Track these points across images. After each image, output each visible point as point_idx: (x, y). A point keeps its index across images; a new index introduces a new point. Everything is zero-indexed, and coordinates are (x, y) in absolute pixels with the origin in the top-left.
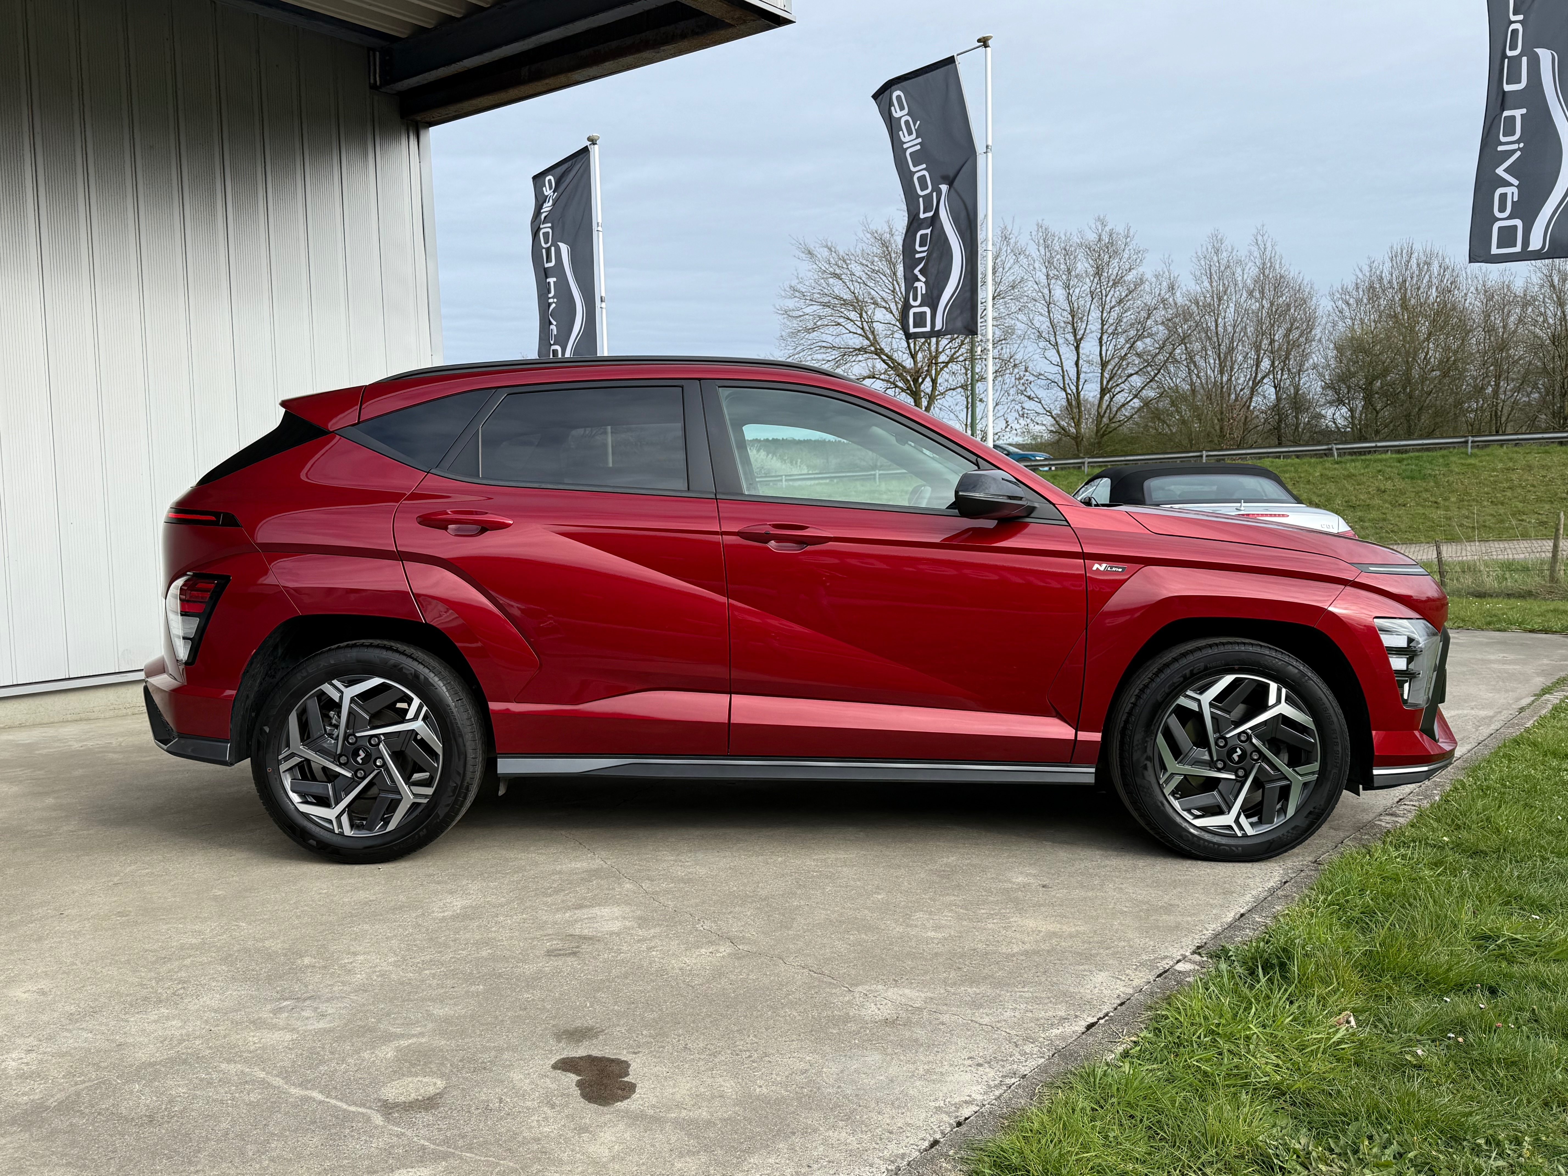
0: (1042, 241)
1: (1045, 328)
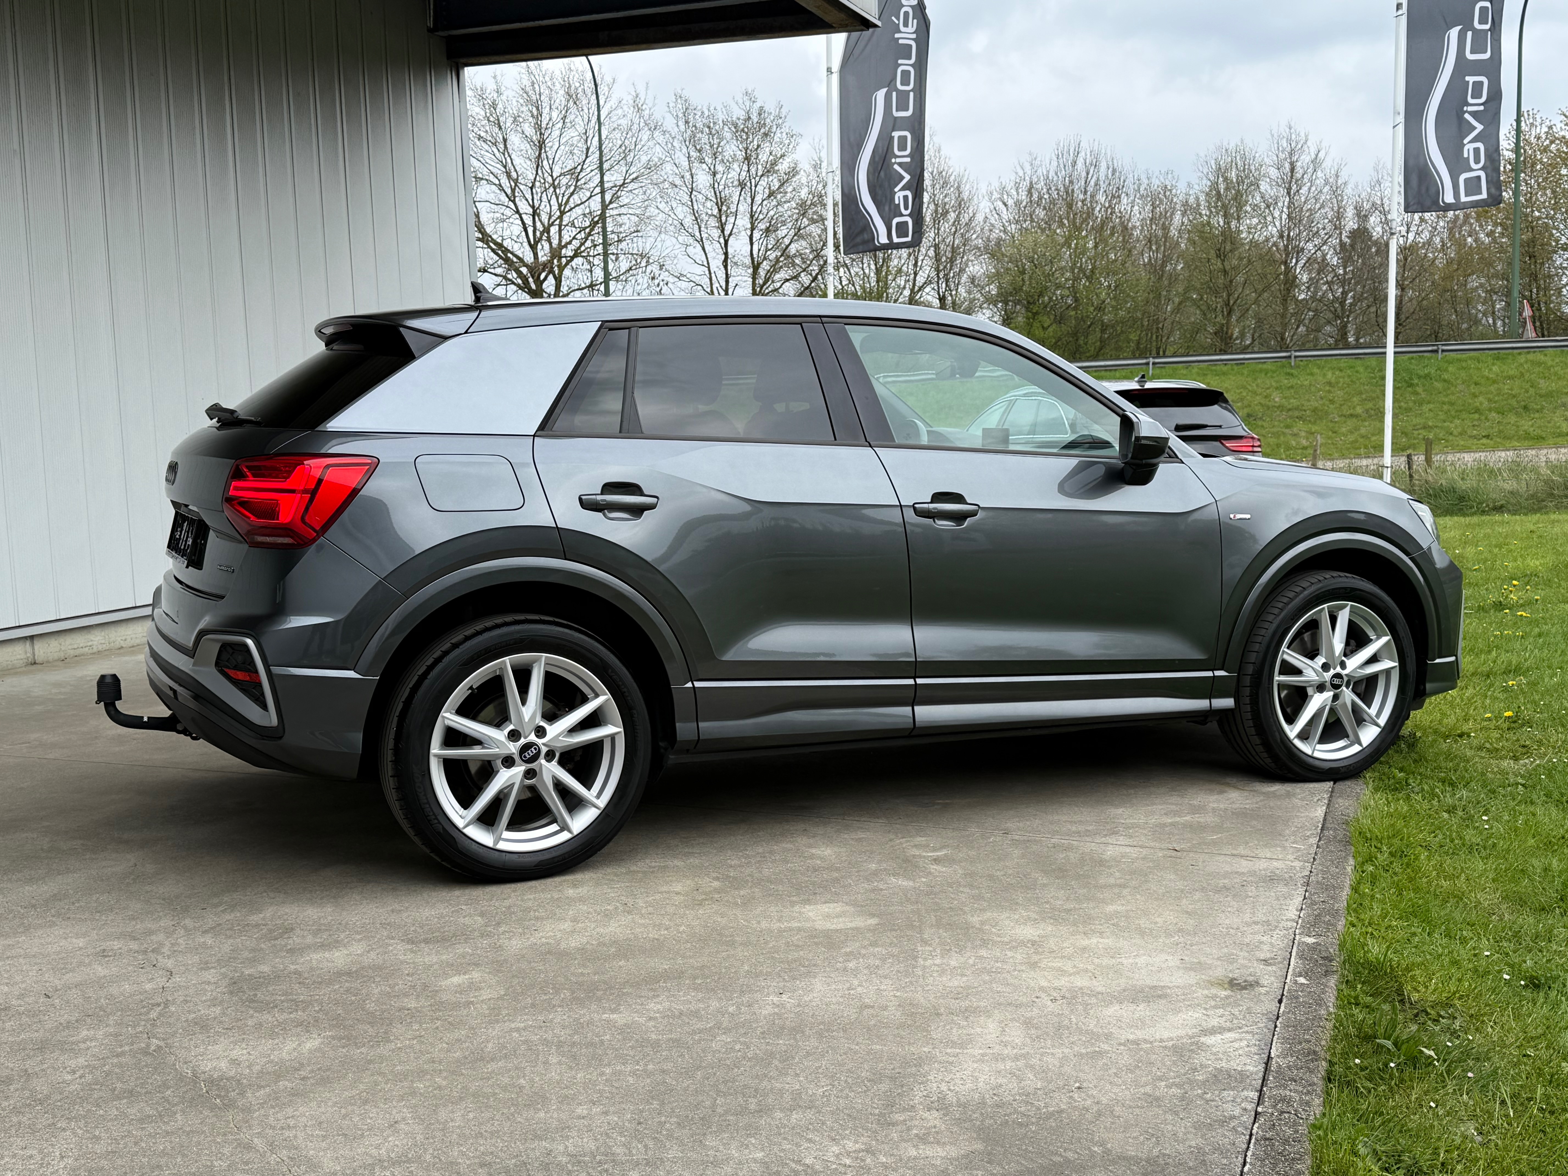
0: (681, 115)
1: (689, 221)
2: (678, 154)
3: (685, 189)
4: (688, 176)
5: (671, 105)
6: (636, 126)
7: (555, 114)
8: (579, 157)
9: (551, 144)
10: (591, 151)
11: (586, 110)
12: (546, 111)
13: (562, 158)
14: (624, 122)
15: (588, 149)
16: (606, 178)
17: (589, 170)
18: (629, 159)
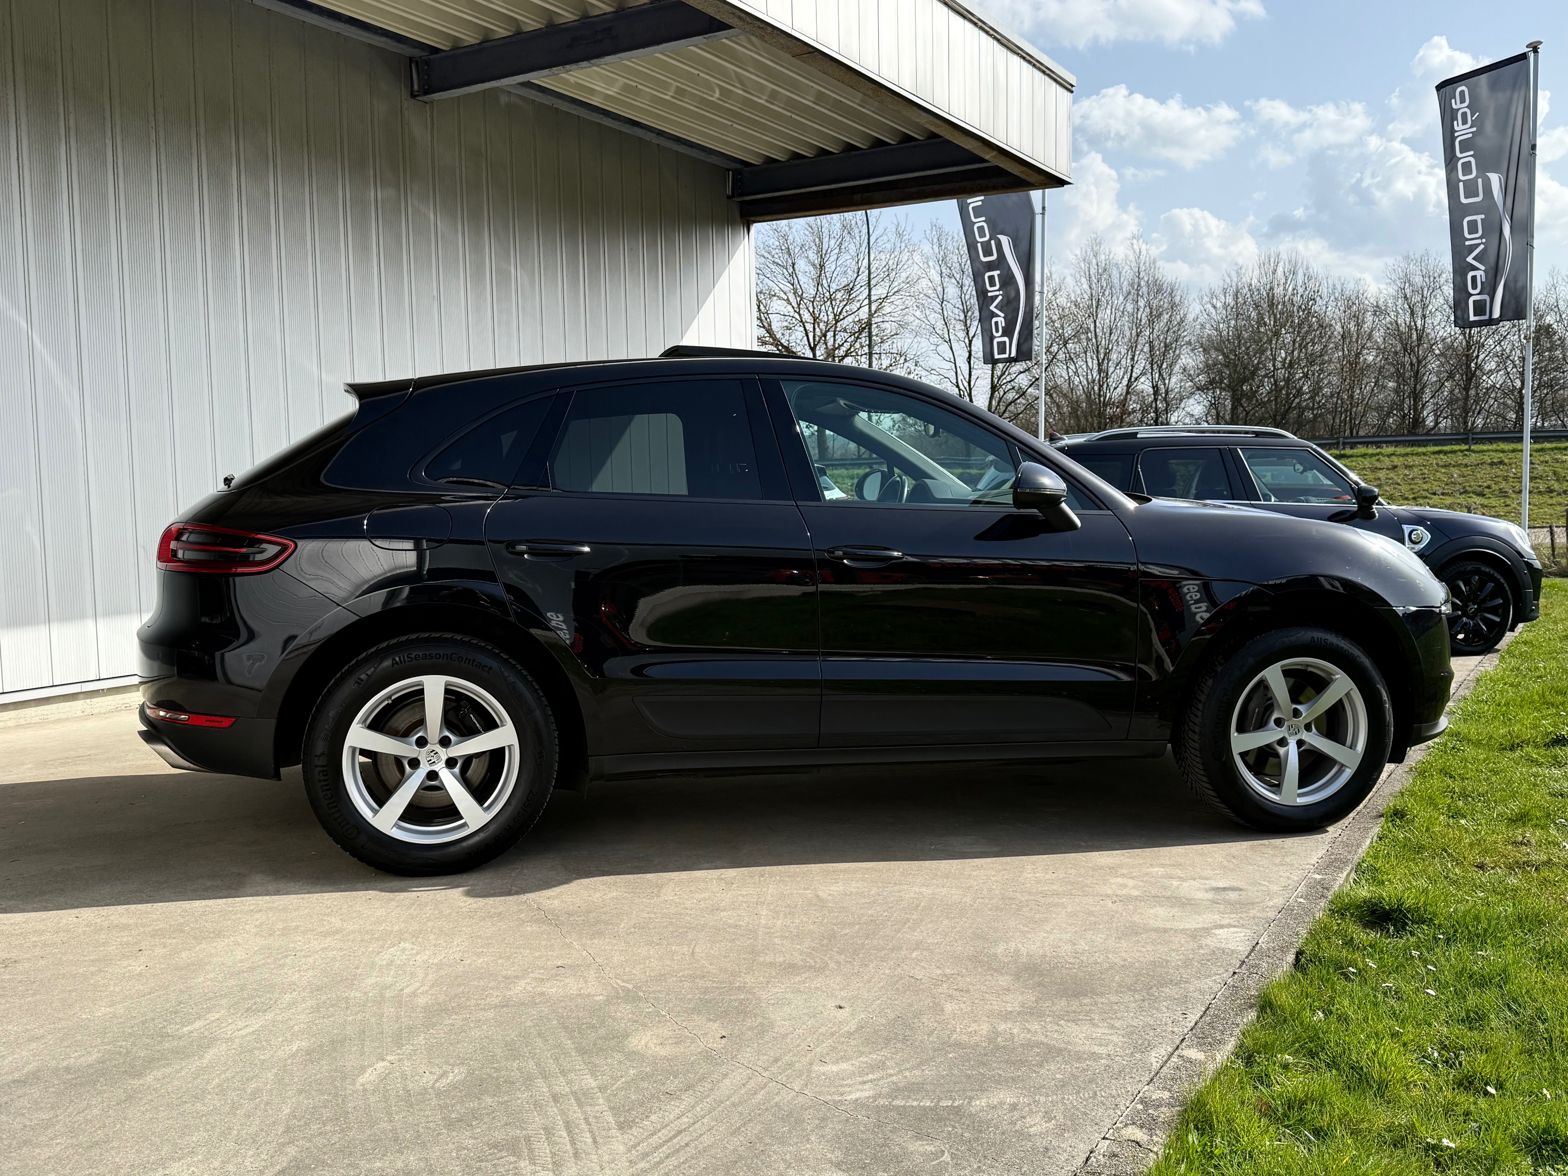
1: (940, 324)
2: (933, 271)
3: (937, 300)
4: (940, 289)
5: (928, 232)
6: (898, 249)
7: (833, 242)
8: (851, 275)
9: (830, 267)
10: (861, 270)
11: (858, 238)
12: (826, 240)
13: (839, 278)
14: (889, 246)
15: (859, 269)
16: (872, 293)
17: (859, 286)
18: (892, 275)
